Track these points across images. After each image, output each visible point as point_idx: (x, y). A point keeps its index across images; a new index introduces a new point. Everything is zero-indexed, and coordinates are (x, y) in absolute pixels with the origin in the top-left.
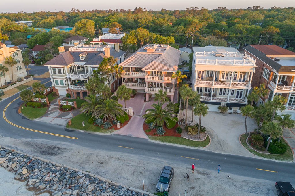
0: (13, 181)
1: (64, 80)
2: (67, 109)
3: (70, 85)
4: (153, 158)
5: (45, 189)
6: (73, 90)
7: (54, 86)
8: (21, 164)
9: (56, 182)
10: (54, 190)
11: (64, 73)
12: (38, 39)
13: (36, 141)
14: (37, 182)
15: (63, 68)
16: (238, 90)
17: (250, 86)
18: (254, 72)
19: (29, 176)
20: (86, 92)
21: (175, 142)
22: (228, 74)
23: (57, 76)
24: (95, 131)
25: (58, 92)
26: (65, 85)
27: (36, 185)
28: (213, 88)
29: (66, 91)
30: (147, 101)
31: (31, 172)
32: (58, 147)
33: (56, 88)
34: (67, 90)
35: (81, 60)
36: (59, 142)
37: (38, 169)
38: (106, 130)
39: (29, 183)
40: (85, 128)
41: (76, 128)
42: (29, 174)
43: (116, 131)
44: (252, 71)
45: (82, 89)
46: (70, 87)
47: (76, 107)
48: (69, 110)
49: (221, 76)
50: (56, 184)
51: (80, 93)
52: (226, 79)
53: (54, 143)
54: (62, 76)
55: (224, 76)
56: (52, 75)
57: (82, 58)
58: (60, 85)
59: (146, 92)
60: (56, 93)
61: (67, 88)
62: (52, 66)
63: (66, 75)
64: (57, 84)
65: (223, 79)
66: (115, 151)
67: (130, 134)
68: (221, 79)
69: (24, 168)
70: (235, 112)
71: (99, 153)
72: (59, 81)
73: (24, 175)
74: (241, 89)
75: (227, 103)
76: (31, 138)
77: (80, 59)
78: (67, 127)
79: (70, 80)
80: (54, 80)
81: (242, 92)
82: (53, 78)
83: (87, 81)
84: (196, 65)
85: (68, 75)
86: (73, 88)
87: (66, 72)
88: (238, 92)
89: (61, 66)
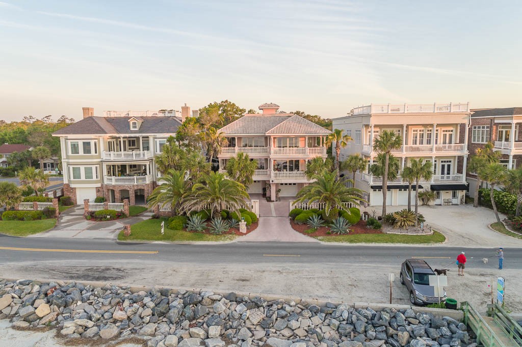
0: (10, 334)
1: (94, 167)
2: (108, 217)
3: (105, 178)
4: (357, 265)
5: (121, 338)
6: (114, 186)
7: (67, 183)
8: (24, 299)
9: (148, 318)
10: (150, 335)
11: (96, 153)
12: (7, 138)
13: (51, 264)
14: (90, 326)
15: (96, 141)
16: (443, 163)
17: (466, 149)
18: (471, 124)
19: (56, 319)
20: (144, 190)
21: (379, 240)
22: (423, 134)
23: (81, 157)
24: (193, 239)
25: (75, 196)
26: (94, 178)
27: (90, 333)
28: (404, 157)
29: (95, 192)
30: (273, 201)
31: (62, 308)
32: (114, 269)
33: (72, 186)
34: (98, 190)
35: (132, 129)
36: (115, 261)
37: (83, 300)
38: (219, 236)
39: (64, 332)
40: (166, 237)
41: (144, 239)
42: (58, 315)
43: (241, 237)
44: (466, 122)
45: (136, 183)
46: (106, 182)
47: (127, 212)
48: (112, 218)
49: (412, 139)
50: (149, 322)
51: (130, 192)
52: (420, 144)
53: (102, 263)
54: (92, 157)
55: (416, 138)
56: (68, 157)
57: (135, 127)
58: (83, 177)
59: (273, 181)
60: (69, 198)
61: (99, 185)
62: (70, 136)
63: (99, 157)
64: (77, 175)
65: (416, 144)
66: (261, 262)
67: (275, 239)
68: (412, 145)
69: (37, 302)
70: (448, 203)
71: (224, 268)
72: (82, 168)
73: (41, 318)
74: (448, 162)
75: (431, 185)
76: (34, 260)
77: (129, 128)
78: (119, 239)
79: (109, 167)
80: (71, 167)
81: (449, 166)
82: (68, 164)
83: (145, 166)
84: (370, 116)
85: (104, 155)
86: (113, 181)
87: (102, 149)
88: (443, 167)
89: (92, 136)
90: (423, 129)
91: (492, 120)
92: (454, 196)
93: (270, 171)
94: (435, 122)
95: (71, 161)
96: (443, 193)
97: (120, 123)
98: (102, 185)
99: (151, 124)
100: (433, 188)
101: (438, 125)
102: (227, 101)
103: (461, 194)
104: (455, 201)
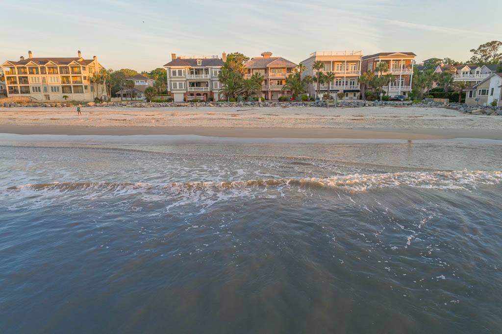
1: (183, 83)
3: (189, 88)
7: (170, 90)
11: (184, 75)
15: (184, 69)
17: (360, 73)
22: (341, 66)
23: (177, 78)
25: (174, 96)
26: (183, 88)
29: (183, 95)
33: (172, 92)
34: (185, 94)
35: (198, 65)
44: (360, 60)
45: (204, 91)
46: (189, 90)
49: (336, 68)
52: (340, 71)
54: (182, 78)
55: (338, 68)
56: (170, 78)
57: (200, 64)
58: (178, 88)
59: (270, 90)
61: (185, 92)
62: (172, 67)
63: (186, 77)
64: (175, 86)
68: (336, 71)
72: (178, 83)
74: (353, 80)
79: (190, 83)
80: (172, 82)
81: (354, 82)
82: (171, 81)
83: (208, 82)
84: (316, 57)
85: (189, 77)
86: (194, 89)
87: (187, 74)
88: (351, 82)
89: (183, 67)
90: (341, 63)
91: (374, 59)
92: (355, 95)
93: (268, 86)
94: (346, 60)
95: (172, 79)
96: (349, 94)
97: (193, 62)
98: (187, 92)
99: (207, 62)
100: (345, 91)
101: (348, 62)
102: (237, 53)
103: (358, 94)
104: (354, 98)
